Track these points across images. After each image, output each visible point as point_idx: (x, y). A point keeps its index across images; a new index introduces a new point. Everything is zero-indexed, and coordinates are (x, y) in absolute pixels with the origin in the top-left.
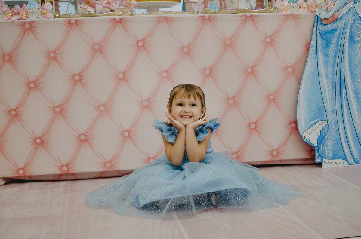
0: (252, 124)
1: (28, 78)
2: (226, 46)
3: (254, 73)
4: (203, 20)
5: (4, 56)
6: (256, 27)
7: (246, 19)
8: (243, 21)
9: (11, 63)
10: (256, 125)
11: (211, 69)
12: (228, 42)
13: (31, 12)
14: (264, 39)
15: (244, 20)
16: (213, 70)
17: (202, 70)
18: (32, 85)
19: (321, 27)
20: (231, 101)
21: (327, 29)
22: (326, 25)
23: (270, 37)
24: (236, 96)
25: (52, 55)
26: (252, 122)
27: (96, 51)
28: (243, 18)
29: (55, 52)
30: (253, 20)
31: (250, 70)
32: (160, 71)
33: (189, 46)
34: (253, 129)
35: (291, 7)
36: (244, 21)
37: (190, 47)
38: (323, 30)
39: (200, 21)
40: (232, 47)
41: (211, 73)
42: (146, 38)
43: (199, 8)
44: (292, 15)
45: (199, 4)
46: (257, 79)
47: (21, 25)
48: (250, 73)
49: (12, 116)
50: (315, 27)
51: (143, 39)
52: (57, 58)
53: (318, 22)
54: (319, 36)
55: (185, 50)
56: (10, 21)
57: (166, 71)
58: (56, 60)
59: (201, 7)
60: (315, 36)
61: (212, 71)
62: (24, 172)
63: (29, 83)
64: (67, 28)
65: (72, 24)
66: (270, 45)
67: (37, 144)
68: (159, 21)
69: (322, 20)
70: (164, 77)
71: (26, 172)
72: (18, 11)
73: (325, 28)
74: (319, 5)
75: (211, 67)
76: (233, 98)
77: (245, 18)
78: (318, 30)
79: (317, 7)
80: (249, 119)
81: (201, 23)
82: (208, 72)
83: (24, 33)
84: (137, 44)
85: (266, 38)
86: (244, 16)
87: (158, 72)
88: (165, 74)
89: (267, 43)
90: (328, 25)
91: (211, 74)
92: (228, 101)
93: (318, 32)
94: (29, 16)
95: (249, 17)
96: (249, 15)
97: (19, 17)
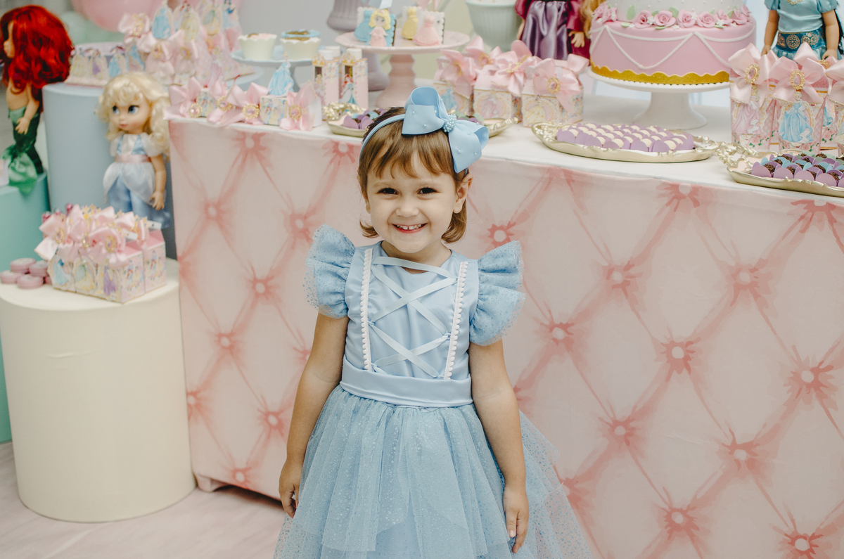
0: (799, 537)
1: (252, 268)
2: (738, 288)
3: (821, 388)
4: (674, 198)
5: (207, 207)
7: (809, 215)
8: (800, 220)
9: (221, 227)
10: (811, 545)
11: (689, 348)
12: (745, 278)
13: (266, 104)
15: (802, 217)
16: (693, 352)
17: (662, 344)
18: (260, 288)
20: (742, 455)
24: (758, 445)
25: (300, 224)
26: (801, 532)
28: (801, 210)
29: (305, 217)
30: (836, 222)
31: (808, 377)
32: (547, 323)
33: (629, 266)
34: (801, 553)
36: (802, 221)
37: (632, 271)
39: (666, 200)
40: (756, 296)
41: (687, 358)
42: (514, 224)
43: (749, 125)
45: (752, 110)
46: (831, 410)
47: (238, 139)
48: (809, 386)
49: (223, 347)
51: (506, 225)
52: (309, 233)
55: (618, 277)
56: (219, 125)
57: (564, 327)
58: (308, 239)
59: (757, 121)
61: (691, 355)
62: (246, 481)
63: (255, 281)
64: (331, 162)
65: (341, 154)
67: (271, 426)
68: (550, 179)
70: (555, 340)
71: (249, 482)
72: (237, 101)
75: (690, 343)
76: (748, 447)
77: (806, 211)
80: (793, 521)
81: (668, 204)
82: (678, 353)
83: (244, 160)
84: (492, 236)
86: (805, 205)
87: (542, 324)
88: (559, 334)
91: (689, 362)
92: (731, 453)
94: (262, 114)
95: (821, 208)
96: (824, 204)
97: (241, 116)
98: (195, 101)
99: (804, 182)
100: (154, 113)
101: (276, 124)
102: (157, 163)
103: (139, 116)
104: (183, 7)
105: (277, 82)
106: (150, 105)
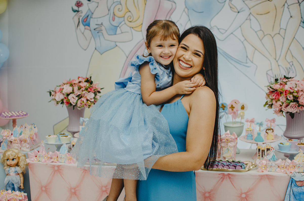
2: (206, 198)
5: (42, 187)
6: (232, 184)
7: (223, 177)
8: (221, 178)
9: (47, 193)
12: (207, 195)
13: (60, 157)
14: (240, 195)
15: (222, 178)
19: (295, 188)
21: (302, 191)
22: (301, 187)
23: (245, 193)
25: (73, 191)
27: (104, 191)
28: (221, 176)
29: (75, 189)
30: (231, 178)
35: (269, 166)
36: (222, 179)
38: (297, 191)
40: (210, 199)
44: (267, 175)
47: (52, 167)
50: (289, 188)
52: (76, 193)
53: (292, 184)
54: (292, 196)
56: (45, 163)
58: (76, 195)
60: (289, 196)
64: (83, 172)
66: (246, 200)
69: (296, 181)
72: (51, 156)
73: (299, 189)
74: (298, 166)
77: (222, 176)
78: (291, 191)
79: (295, 167)
83: (54, 173)
85: (242, 194)
86: (222, 175)
89: (243, 198)
90: (303, 187)
93: (291, 192)
94: (59, 160)
95: (226, 175)
96: (227, 174)
97: (52, 160)
98: (36, 156)
99: (222, 169)
100: (20, 160)
101: (64, 162)
102: (21, 175)
103: (15, 162)
104: (21, 127)
105: (62, 150)
106: (19, 158)
